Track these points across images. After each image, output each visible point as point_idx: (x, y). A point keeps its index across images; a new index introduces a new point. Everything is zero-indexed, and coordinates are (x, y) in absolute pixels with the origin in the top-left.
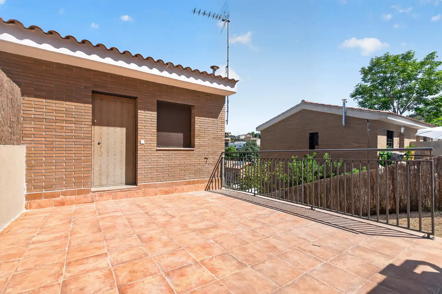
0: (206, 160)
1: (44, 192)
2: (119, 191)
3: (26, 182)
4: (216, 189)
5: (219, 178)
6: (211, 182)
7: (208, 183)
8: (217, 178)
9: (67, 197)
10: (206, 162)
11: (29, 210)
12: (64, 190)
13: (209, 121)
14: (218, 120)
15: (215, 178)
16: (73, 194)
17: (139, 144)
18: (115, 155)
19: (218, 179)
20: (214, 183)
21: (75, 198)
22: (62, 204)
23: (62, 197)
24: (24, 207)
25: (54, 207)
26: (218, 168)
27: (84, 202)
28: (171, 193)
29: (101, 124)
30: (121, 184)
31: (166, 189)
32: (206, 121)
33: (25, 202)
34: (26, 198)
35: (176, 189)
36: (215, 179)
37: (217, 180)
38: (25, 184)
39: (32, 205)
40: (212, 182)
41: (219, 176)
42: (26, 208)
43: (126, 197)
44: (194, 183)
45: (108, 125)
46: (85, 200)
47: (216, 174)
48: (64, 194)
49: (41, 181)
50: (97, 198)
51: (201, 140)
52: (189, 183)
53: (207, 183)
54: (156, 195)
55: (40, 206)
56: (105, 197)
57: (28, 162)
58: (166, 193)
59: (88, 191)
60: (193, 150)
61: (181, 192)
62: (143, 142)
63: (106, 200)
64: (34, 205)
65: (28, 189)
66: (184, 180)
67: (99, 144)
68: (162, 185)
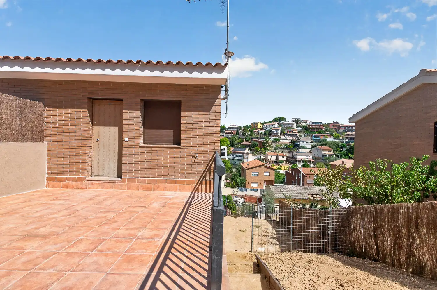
0: (194, 159)
1: (57, 176)
2: (106, 182)
3: (47, 168)
4: (206, 192)
5: (212, 180)
6: (200, 184)
7: (197, 184)
8: (208, 180)
9: (70, 182)
10: (194, 161)
11: (47, 188)
12: (69, 176)
13: (198, 116)
14: (211, 114)
15: (206, 179)
16: (73, 180)
17: (124, 142)
18: (109, 151)
19: (210, 181)
20: (205, 186)
21: (75, 184)
22: (67, 187)
23: (67, 181)
24: (45, 185)
25: (62, 188)
26: (210, 168)
27: (81, 187)
28: (153, 189)
29: (99, 125)
30: (114, 176)
31: (149, 185)
32: (194, 116)
33: (46, 182)
34: (46, 180)
35: (159, 186)
36: (206, 181)
37: (208, 183)
38: (47, 169)
39: (50, 185)
40: (202, 184)
41: (212, 177)
42: (46, 186)
43: (112, 188)
44: (179, 182)
45: (104, 125)
46: (81, 186)
47: (208, 175)
48: (69, 179)
49: (55, 168)
50: (90, 186)
51: (188, 136)
52: (173, 182)
53: (195, 184)
54: (138, 190)
55: (54, 187)
56: (95, 186)
57: (48, 154)
58: (148, 189)
59: (83, 180)
60: (179, 148)
61: (164, 190)
62: (127, 139)
63: (96, 188)
64: (51, 185)
65: (49, 174)
66: (168, 179)
67: (97, 141)
68: (144, 181)
